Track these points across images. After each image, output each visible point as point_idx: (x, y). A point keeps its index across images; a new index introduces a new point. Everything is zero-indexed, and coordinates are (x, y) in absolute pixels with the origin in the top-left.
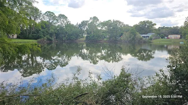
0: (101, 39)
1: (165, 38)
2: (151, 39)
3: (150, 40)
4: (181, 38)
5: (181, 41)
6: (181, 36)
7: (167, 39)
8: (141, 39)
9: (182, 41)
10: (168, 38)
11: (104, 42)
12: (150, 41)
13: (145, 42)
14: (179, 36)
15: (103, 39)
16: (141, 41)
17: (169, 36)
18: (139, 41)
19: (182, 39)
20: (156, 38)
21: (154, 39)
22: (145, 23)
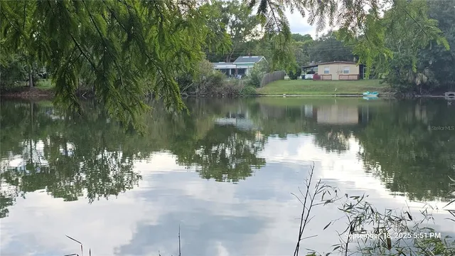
0: (25, 84)
1: (303, 77)
2: (256, 82)
3: (251, 84)
4: (361, 77)
5: (366, 89)
6: (361, 67)
7: (313, 82)
8: (216, 81)
9: (371, 90)
10: (317, 78)
11: (41, 98)
12: (253, 88)
13: (233, 95)
14: (354, 69)
15: (35, 80)
16: (218, 89)
17: (321, 70)
18: (208, 89)
19: (366, 83)
20: (274, 79)
21: (267, 83)
22: (224, 10)
